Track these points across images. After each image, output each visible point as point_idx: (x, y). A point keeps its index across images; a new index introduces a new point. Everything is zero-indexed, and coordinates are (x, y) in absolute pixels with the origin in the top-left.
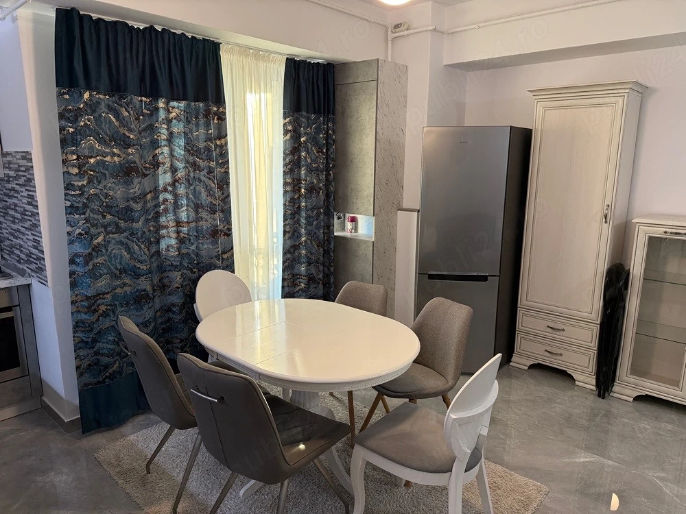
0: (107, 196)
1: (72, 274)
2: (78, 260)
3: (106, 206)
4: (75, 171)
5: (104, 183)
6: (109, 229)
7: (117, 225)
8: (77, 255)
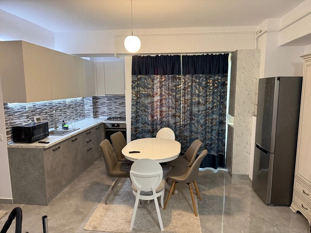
0: (142, 102)
1: (132, 121)
2: (133, 118)
3: (142, 105)
4: (134, 95)
5: (142, 99)
6: (143, 111)
7: (145, 110)
8: (133, 117)
